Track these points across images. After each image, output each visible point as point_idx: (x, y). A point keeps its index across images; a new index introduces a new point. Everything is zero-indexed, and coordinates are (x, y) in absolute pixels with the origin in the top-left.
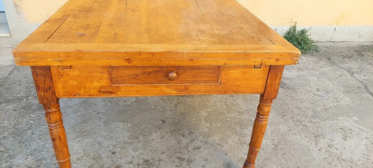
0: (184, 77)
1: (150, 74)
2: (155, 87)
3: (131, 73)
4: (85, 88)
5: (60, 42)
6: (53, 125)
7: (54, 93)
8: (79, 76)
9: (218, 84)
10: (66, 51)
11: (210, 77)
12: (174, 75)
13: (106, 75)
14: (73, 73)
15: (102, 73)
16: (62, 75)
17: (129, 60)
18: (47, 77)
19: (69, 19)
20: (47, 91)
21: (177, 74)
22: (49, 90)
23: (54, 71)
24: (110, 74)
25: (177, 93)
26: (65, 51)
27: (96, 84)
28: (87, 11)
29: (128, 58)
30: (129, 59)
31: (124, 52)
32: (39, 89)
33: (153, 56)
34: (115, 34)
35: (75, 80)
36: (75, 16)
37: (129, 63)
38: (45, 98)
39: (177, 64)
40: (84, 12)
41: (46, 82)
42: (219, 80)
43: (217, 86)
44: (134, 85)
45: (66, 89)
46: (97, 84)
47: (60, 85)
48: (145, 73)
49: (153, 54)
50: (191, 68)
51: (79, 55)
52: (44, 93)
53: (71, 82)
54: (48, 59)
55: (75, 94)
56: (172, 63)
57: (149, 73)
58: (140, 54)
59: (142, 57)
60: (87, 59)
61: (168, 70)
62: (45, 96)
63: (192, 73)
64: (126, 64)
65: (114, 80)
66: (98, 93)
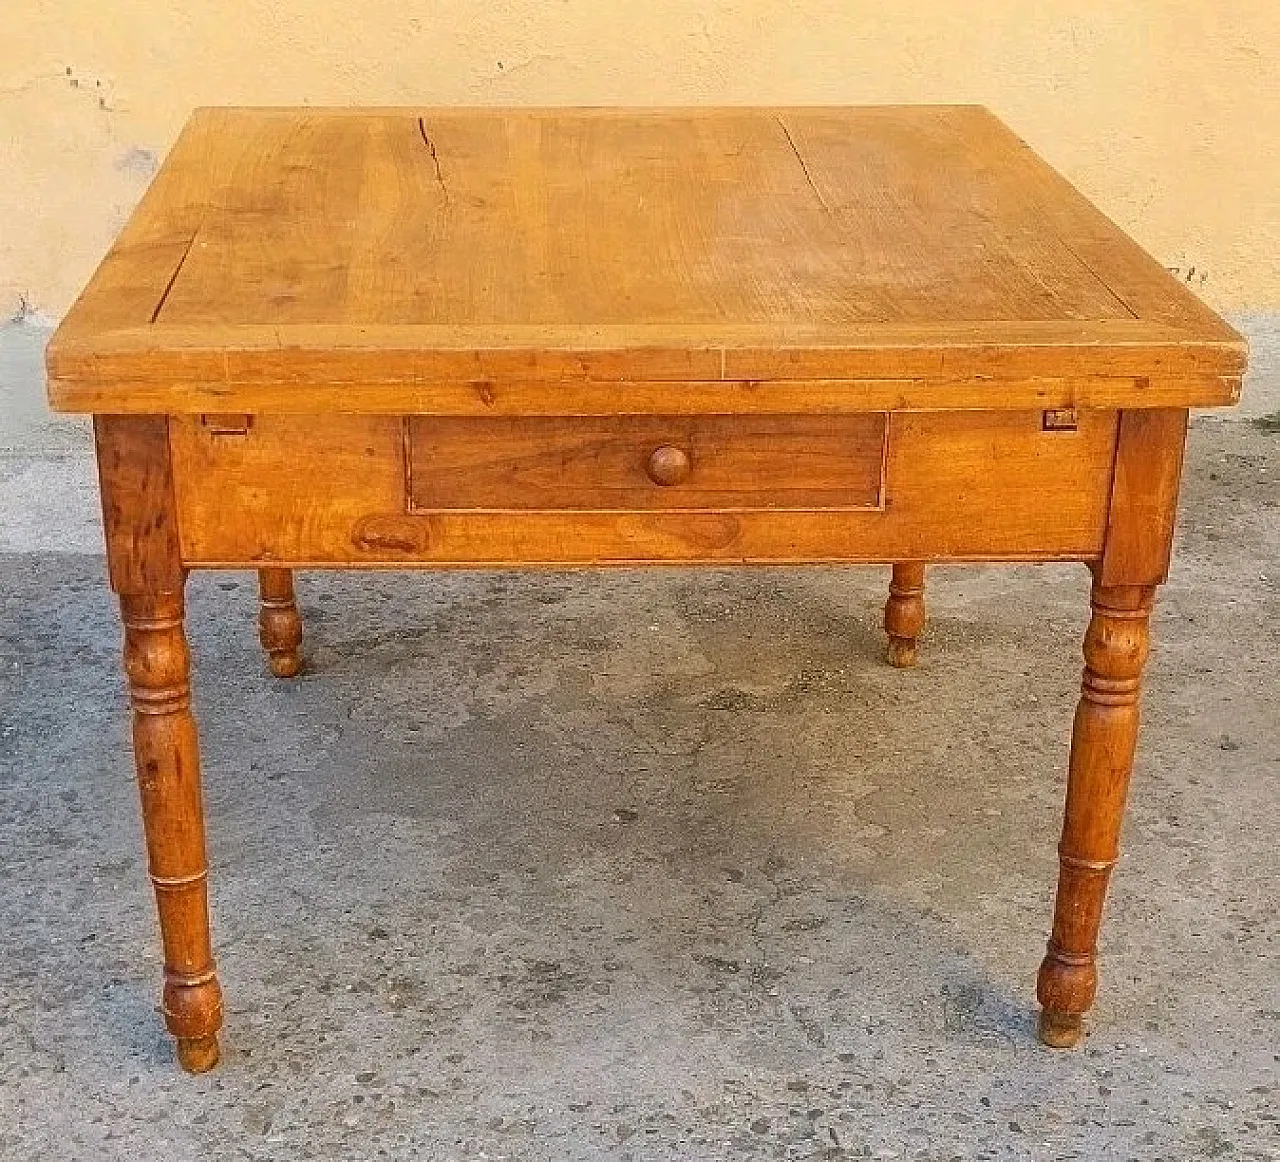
0: (719, 473)
1: (571, 459)
2: (592, 524)
3: (492, 457)
4: (301, 522)
5: (209, 322)
6: (155, 696)
7: (173, 543)
8: (278, 466)
9: (877, 509)
10: (247, 349)
11: (842, 475)
12: (678, 458)
13: (388, 466)
14: (254, 452)
15: (370, 452)
16: (213, 463)
17: (484, 390)
18: (154, 469)
19: (202, 244)
20: (147, 532)
21: (689, 455)
22: (158, 526)
23: (181, 445)
24: (406, 458)
25: (686, 552)
26: (240, 349)
27: (347, 506)
28: (268, 212)
29: (483, 378)
30: (487, 386)
31: (469, 351)
32: (117, 523)
33: (585, 368)
34: (417, 293)
35: (261, 485)
36: (226, 234)
37: (485, 401)
38: (135, 562)
39: (691, 404)
40: (258, 215)
41: (150, 489)
42: (883, 490)
43: (876, 518)
44: (501, 511)
45: (222, 528)
46: (351, 502)
47: (199, 509)
48: (551, 455)
49: (585, 359)
50: (752, 426)
51: (295, 365)
52: (135, 542)
53: (245, 494)
54: (171, 385)
55: (258, 551)
56: (668, 402)
57: (567, 457)
58: (532, 359)
59: (540, 372)
60: (320, 385)
61: (648, 442)
62: (137, 555)
63: (757, 457)
64: (475, 407)
65: (417, 485)
66: (351, 549)
